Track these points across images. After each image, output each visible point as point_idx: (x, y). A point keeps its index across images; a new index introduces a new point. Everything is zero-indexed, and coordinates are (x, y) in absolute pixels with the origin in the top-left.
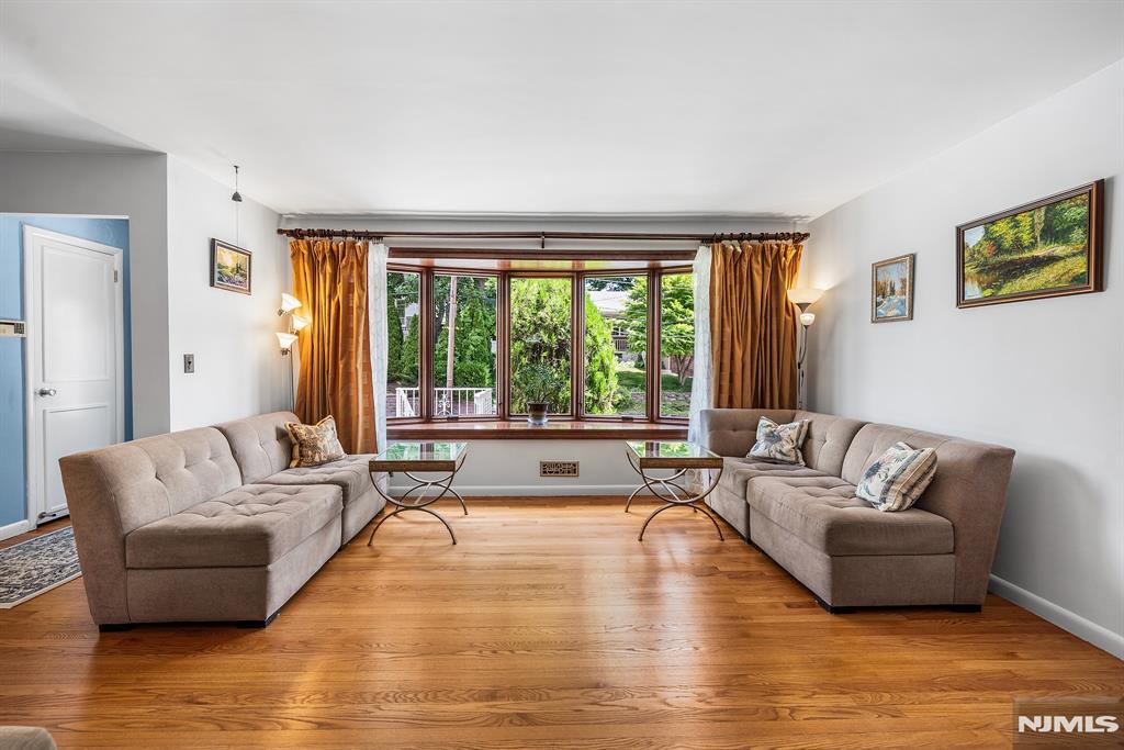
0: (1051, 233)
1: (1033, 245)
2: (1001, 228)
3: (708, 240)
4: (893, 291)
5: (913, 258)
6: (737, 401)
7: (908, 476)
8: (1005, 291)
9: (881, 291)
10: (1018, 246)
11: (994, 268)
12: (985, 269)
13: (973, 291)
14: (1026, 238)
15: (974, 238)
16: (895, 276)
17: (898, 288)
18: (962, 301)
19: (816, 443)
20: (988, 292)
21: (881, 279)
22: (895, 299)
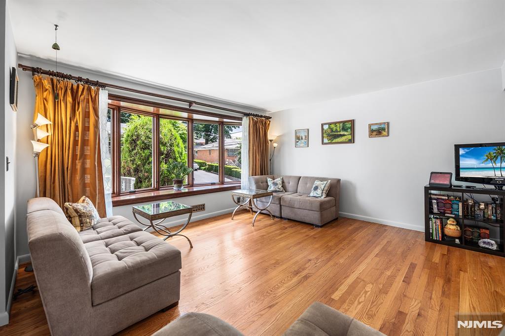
0: (344, 129)
1: (340, 131)
2: (332, 126)
3: (247, 115)
4: (302, 139)
5: (308, 130)
6: (257, 173)
7: (326, 188)
8: (334, 141)
9: (298, 138)
10: (336, 131)
11: (331, 135)
12: (329, 135)
13: (326, 141)
14: (338, 129)
15: (326, 127)
16: (303, 135)
17: (304, 138)
18: (323, 143)
19: (287, 184)
20: (330, 141)
21: (298, 135)
22: (303, 141)
